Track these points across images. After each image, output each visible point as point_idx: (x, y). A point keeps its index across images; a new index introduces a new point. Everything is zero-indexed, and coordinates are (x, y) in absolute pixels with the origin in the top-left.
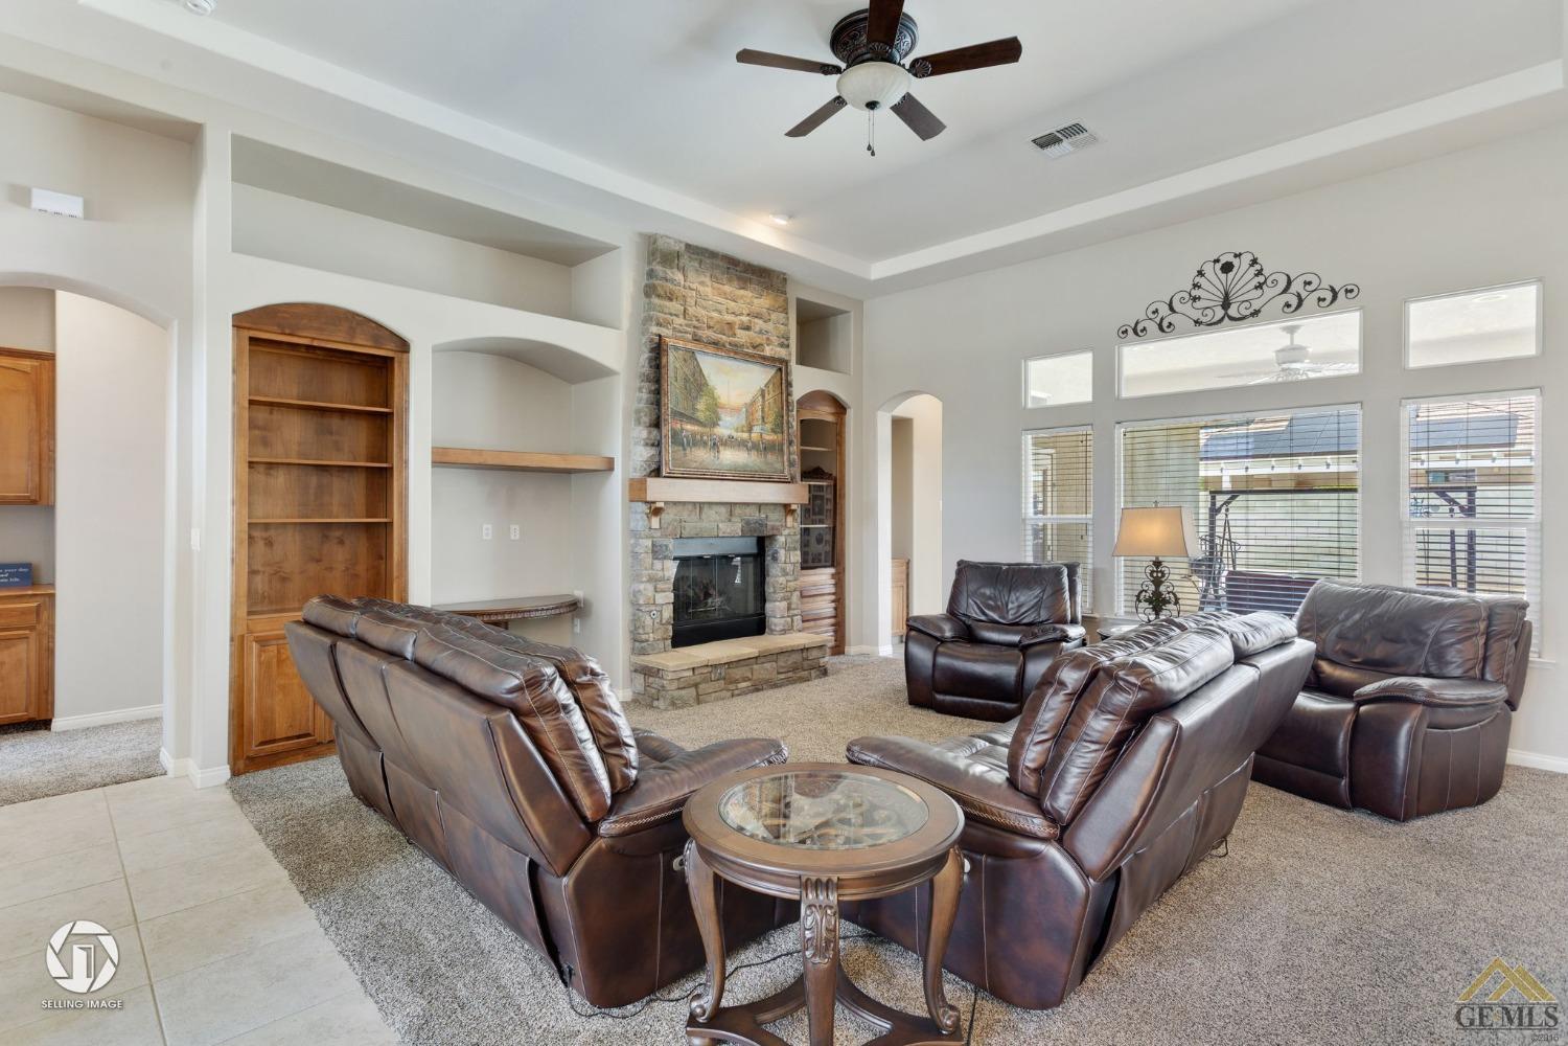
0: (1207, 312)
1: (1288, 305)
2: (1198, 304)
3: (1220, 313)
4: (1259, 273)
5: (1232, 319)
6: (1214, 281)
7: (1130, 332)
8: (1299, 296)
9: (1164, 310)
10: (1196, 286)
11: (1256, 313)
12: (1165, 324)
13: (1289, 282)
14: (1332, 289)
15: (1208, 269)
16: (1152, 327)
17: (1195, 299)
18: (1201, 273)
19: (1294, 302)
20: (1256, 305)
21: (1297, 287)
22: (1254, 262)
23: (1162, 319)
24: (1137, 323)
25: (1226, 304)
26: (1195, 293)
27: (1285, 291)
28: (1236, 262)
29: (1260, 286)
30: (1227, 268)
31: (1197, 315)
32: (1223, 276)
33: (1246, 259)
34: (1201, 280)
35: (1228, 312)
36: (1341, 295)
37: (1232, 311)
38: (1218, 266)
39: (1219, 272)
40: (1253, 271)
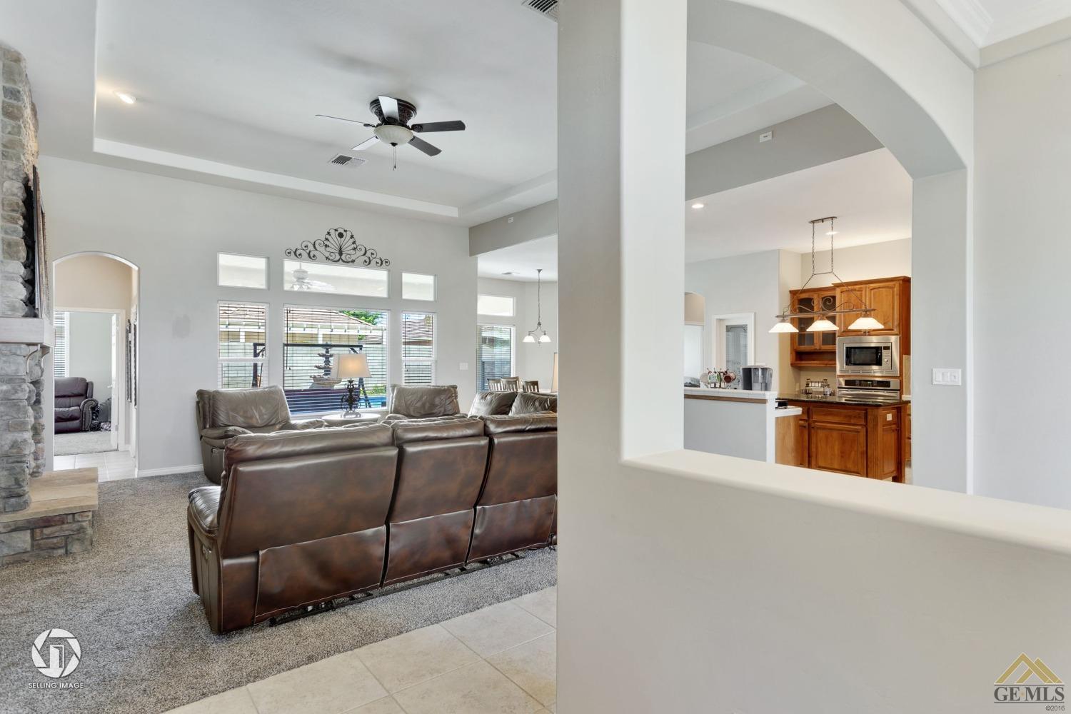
0: (332, 254)
1: (365, 261)
2: (328, 249)
3: (338, 257)
4: (354, 243)
5: (344, 261)
6: (334, 240)
7: (293, 254)
8: (369, 258)
9: (311, 247)
10: (327, 239)
11: (353, 261)
12: (312, 255)
13: (366, 252)
14: (381, 259)
15: (332, 232)
16: (305, 254)
17: (326, 246)
18: (329, 233)
19: (368, 260)
20: (353, 258)
21: (368, 254)
22: (352, 237)
23: (310, 252)
24: (296, 250)
25: (341, 254)
26: (326, 243)
27: (364, 255)
28: (344, 234)
29: (354, 249)
30: (341, 235)
31: (327, 255)
32: (339, 239)
33: (349, 234)
34: (328, 236)
35: (340, 257)
36: (384, 262)
37: (343, 257)
38: (337, 233)
39: (337, 236)
40: (352, 240)
